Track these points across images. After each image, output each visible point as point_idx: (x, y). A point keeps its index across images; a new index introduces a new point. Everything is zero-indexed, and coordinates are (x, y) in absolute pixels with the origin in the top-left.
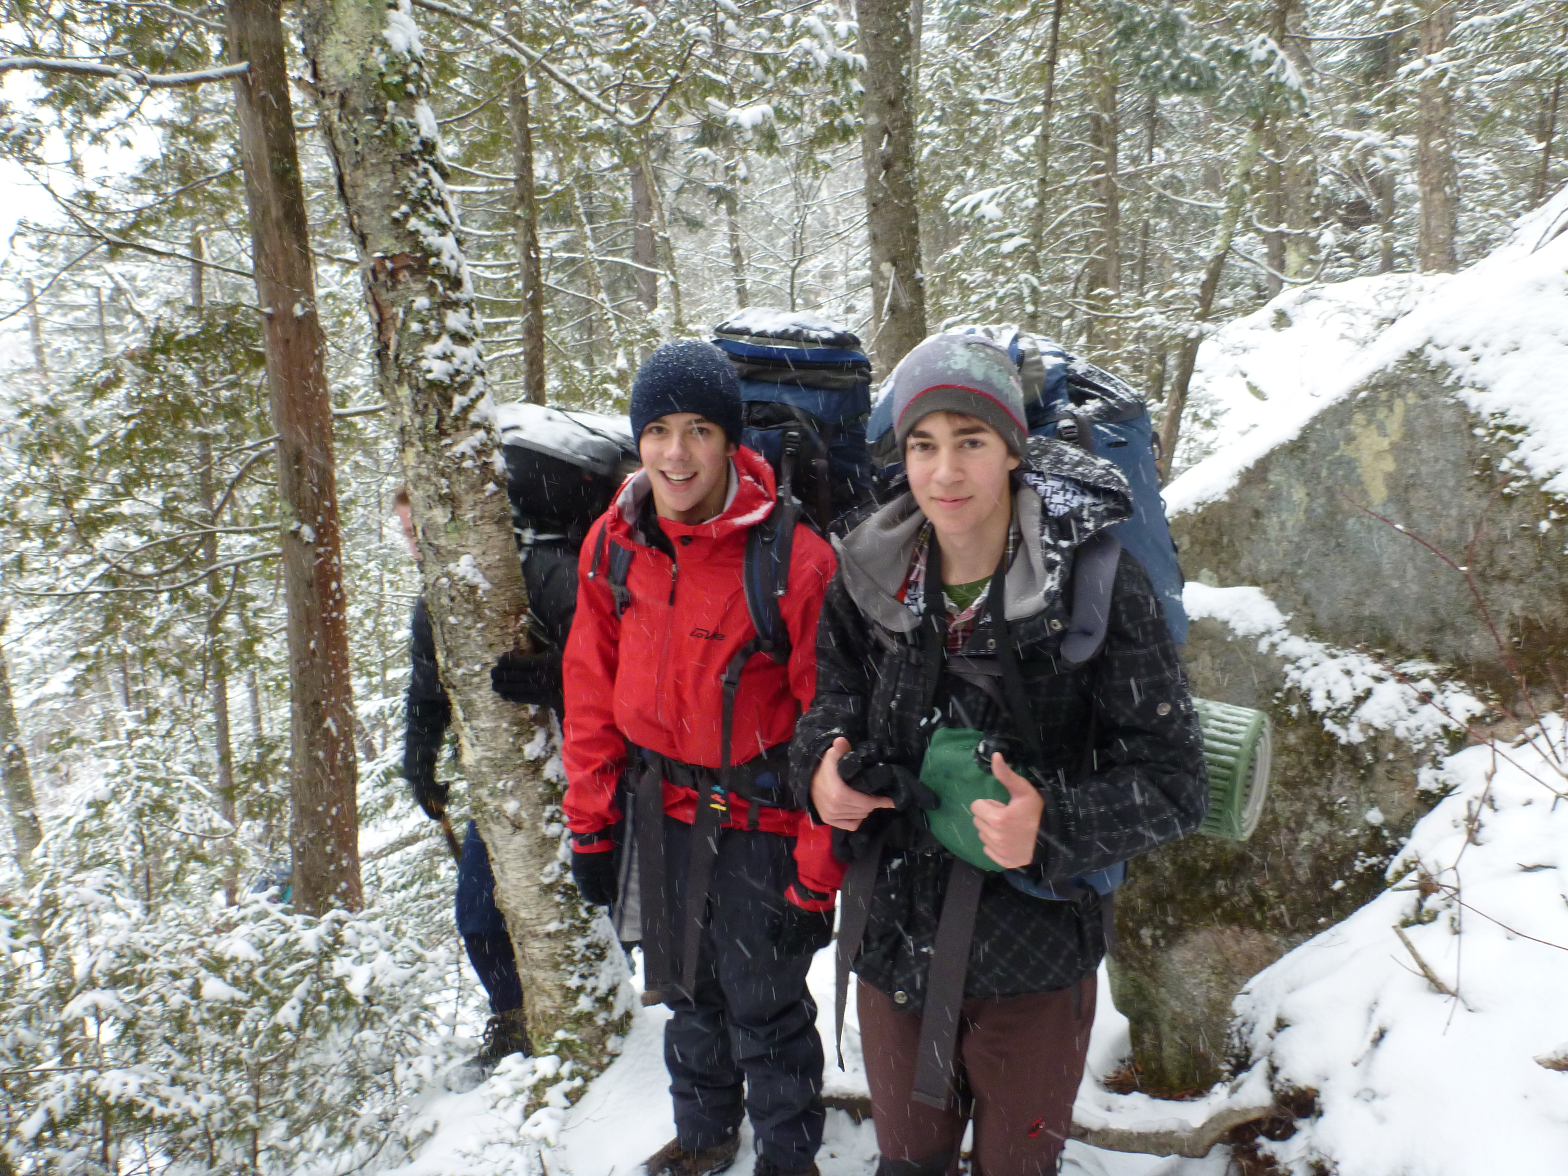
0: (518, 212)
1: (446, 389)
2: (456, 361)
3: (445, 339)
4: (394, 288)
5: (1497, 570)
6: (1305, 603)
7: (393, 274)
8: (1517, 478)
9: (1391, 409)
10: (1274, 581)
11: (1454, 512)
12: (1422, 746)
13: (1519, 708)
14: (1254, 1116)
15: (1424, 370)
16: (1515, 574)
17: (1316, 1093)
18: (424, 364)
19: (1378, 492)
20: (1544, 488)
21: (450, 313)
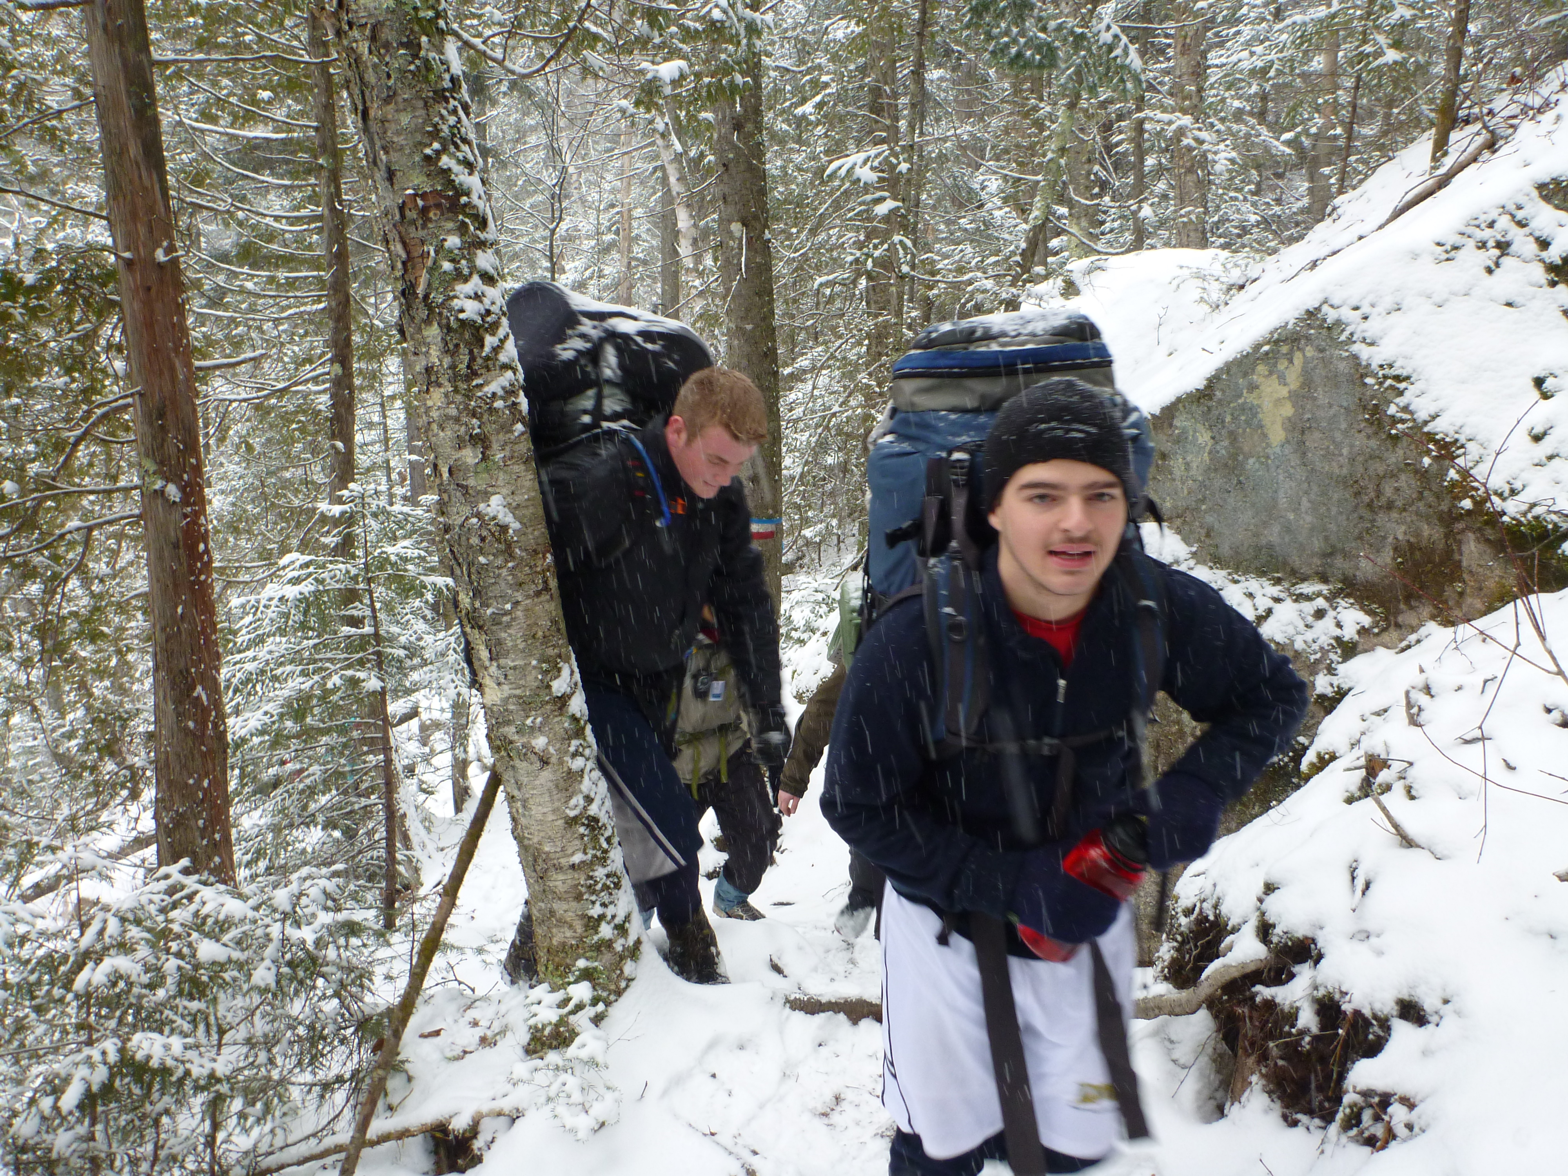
0: (320, 161)
1: (478, 329)
2: (487, 301)
3: (476, 279)
4: (424, 226)
5: (1383, 501)
6: (1208, 535)
7: (424, 212)
8: (1403, 421)
9: (1291, 361)
10: (1178, 517)
11: (1345, 451)
12: (1318, 656)
13: (1400, 619)
14: (1252, 967)
15: (1321, 327)
16: (1399, 504)
17: (1313, 941)
18: (456, 303)
19: (1277, 434)
20: (1426, 429)
21: (479, 252)
